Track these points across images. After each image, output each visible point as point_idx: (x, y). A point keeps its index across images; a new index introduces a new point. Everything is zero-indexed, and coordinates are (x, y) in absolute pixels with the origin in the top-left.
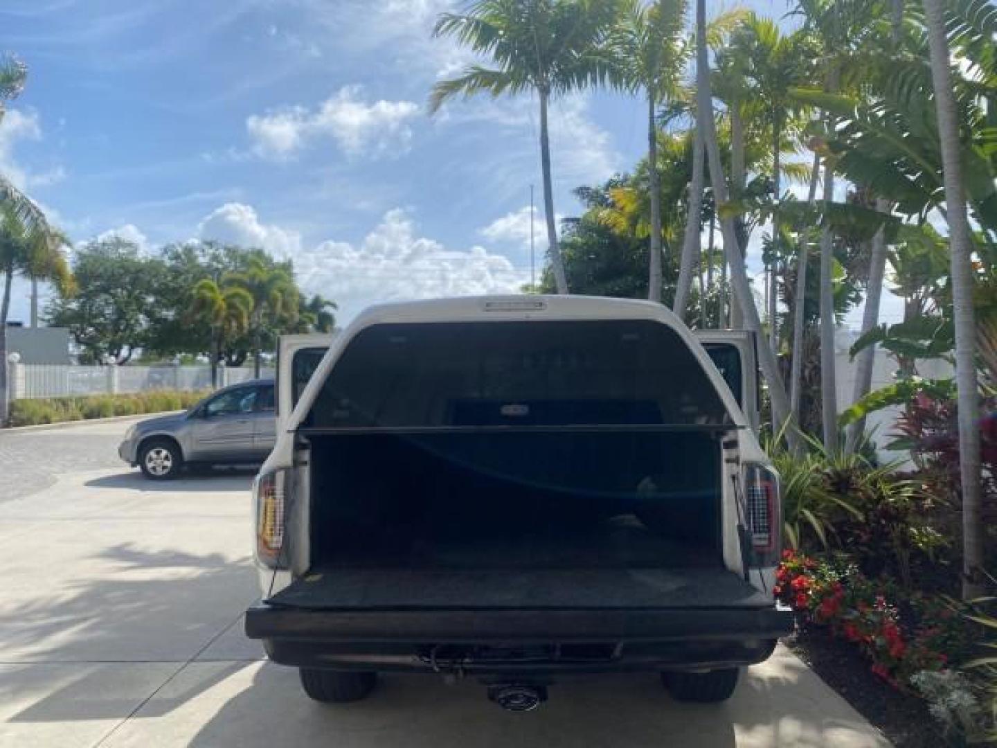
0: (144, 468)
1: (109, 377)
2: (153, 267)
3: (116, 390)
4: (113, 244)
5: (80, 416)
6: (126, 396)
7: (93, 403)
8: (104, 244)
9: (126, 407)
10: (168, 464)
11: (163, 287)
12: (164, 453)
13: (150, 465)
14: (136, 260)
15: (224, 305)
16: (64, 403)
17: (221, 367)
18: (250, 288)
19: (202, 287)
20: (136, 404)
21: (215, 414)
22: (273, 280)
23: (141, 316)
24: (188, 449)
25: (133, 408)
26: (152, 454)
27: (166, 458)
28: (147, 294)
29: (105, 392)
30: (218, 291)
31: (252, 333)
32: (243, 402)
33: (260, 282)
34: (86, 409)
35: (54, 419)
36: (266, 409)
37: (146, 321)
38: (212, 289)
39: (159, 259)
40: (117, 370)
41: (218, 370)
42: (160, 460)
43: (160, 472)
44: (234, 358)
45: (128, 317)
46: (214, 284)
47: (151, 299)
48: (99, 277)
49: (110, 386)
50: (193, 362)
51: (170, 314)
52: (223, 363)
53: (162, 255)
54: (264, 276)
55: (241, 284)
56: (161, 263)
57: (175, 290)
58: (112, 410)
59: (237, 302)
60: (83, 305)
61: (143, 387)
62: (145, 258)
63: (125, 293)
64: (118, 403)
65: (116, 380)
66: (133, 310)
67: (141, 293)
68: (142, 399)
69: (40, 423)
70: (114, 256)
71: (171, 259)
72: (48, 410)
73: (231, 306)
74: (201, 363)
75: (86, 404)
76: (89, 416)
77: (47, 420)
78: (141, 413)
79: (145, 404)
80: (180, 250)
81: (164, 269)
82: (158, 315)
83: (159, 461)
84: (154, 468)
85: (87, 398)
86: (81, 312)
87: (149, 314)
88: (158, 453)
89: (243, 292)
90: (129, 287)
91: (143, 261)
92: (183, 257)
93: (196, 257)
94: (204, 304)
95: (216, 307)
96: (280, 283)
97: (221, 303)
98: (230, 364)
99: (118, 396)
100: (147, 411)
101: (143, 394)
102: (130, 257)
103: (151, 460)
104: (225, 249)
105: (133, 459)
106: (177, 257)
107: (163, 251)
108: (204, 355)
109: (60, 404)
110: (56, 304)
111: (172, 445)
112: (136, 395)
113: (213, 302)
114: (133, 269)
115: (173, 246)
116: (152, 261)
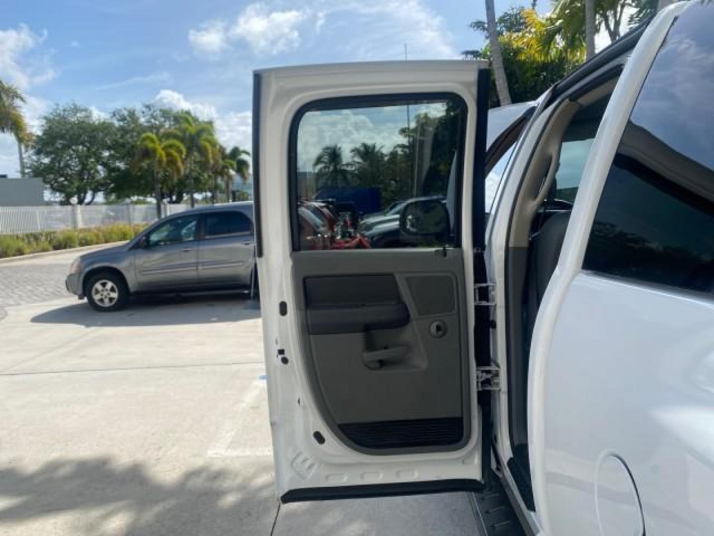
0: (91, 300)
1: (74, 214)
2: (105, 127)
3: (81, 225)
4: (72, 110)
5: (50, 247)
6: (89, 230)
7: (60, 237)
8: (64, 110)
9: (89, 238)
10: (115, 295)
11: (114, 143)
12: (110, 285)
13: (97, 297)
14: (91, 122)
15: (163, 153)
16: (36, 237)
17: (164, 204)
18: (182, 140)
19: (144, 139)
20: (97, 236)
21: (157, 244)
22: (200, 133)
23: (100, 167)
24: (133, 280)
25: (95, 239)
26: (98, 286)
27: (112, 290)
28: (103, 149)
29: (70, 228)
30: (157, 142)
31: (187, 177)
32: (184, 231)
33: (190, 135)
34: (55, 242)
35: (27, 250)
36: (207, 237)
37: (104, 172)
38: (152, 141)
39: (110, 121)
40: (79, 208)
41: (162, 206)
42: (106, 291)
43: (107, 304)
44: (174, 198)
45: (88, 167)
46: (154, 136)
47: (106, 154)
48: (62, 137)
49: (75, 222)
50: (144, 202)
51: (121, 165)
52: (165, 200)
53: (112, 117)
54: (192, 130)
55: (175, 137)
56: (111, 125)
57: (123, 145)
58: (77, 241)
59: (174, 152)
60: (53, 160)
61: (103, 222)
62: (99, 120)
63: (85, 149)
64: (81, 235)
65: (79, 217)
66: (92, 162)
67: (98, 149)
68: (103, 232)
69: (14, 255)
70: (73, 120)
71: (119, 120)
72: (21, 244)
73: (168, 155)
74: (150, 203)
75: (54, 237)
76: (57, 247)
77: (20, 252)
78: (102, 243)
79: (105, 236)
80: (126, 113)
81: (114, 129)
82: (112, 166)
83: (105, 293)
84: (101, 300)
85: (54, 233)
86: (52, 165)
87: (105, 165)
88: (104, 285)
89: (177, 143)
90: (88, 145)
91: (97, 123)
92: (128, 119)
93: (138, 118)
94: (148, 153)
95: (158, 155)
96: (205, 136)
97: (161, 152)
98: (171, 202)
99: (81, 230)
100: (107, 242)
101: (103, 227)
102: (86, 120)
103: (97, 292)
104: (161, 110)
105: (80, 292)
106: (123, 119)
107: (112, 115)
108: (151, 196)
109: (32, 239)
110: (32, 160)
111: (117, 276)
112: (96, 228)
113: (154, 150)
114: (89, 130)
115: (121, 110)
116: (104, 123)
